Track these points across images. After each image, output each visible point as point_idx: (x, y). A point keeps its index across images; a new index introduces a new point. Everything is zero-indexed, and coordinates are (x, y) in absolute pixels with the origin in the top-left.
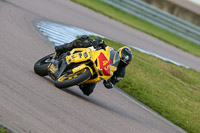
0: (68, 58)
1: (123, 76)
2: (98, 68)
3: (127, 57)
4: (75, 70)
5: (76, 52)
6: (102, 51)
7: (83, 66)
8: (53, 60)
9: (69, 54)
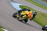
0: (21, 14)
1: (34, 18)
2: (29, 16)
3: (36, 13)
4: (23, 17)
5: (23, 12)
6: (30, 12)
7: (25, 16)
8: (17, 14)
9: (22, 13)
